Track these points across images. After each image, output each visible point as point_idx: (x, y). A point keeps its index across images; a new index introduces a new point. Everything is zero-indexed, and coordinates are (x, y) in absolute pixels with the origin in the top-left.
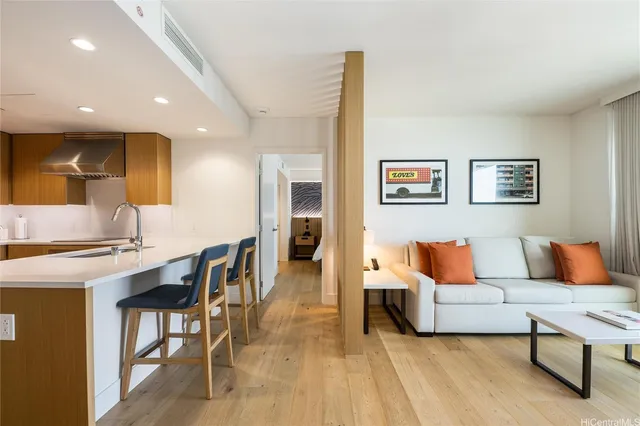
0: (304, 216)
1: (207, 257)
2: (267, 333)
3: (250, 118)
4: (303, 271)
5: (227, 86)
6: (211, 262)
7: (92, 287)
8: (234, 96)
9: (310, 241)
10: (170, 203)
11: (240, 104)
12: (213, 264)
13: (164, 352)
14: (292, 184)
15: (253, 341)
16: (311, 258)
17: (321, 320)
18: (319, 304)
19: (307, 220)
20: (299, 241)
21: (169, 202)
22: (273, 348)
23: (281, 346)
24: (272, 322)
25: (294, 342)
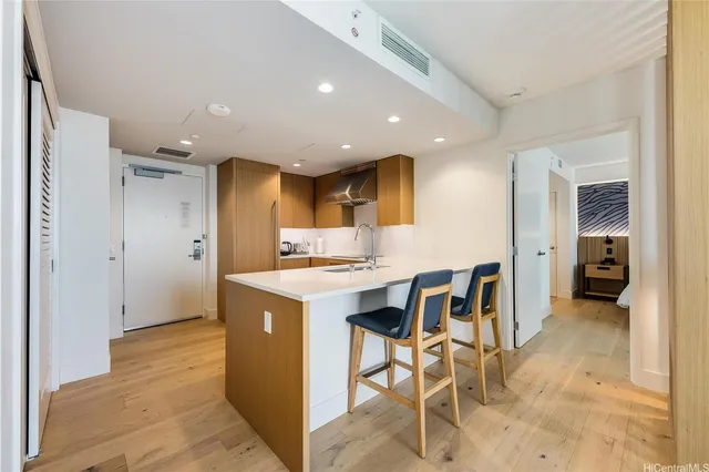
0: (603, 234)
1: (419, 284)
2: (517, 399)
3: (498, 108)
4: (597, 318)
5: (463, 79)
6: (423, 290)
7: (308, 302)
8: (473, 88)
9: (614, 273)
10: (413, 223)
11: (483, 96)
12: (426, 293)
13: (391, 378)
14: (579, 188)
15: (493, 402)
16: (615, 300)
17: (626, 412)
18: (624, 381)
19: (609, 241)
20: (592, 272)
21: (411, 222)
22: (522, 425)
23: (535, 429)
24: (529, 385)
25: (560, 431)
